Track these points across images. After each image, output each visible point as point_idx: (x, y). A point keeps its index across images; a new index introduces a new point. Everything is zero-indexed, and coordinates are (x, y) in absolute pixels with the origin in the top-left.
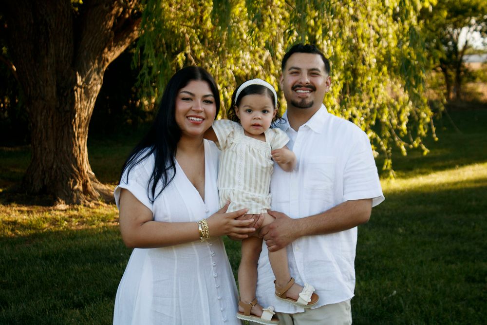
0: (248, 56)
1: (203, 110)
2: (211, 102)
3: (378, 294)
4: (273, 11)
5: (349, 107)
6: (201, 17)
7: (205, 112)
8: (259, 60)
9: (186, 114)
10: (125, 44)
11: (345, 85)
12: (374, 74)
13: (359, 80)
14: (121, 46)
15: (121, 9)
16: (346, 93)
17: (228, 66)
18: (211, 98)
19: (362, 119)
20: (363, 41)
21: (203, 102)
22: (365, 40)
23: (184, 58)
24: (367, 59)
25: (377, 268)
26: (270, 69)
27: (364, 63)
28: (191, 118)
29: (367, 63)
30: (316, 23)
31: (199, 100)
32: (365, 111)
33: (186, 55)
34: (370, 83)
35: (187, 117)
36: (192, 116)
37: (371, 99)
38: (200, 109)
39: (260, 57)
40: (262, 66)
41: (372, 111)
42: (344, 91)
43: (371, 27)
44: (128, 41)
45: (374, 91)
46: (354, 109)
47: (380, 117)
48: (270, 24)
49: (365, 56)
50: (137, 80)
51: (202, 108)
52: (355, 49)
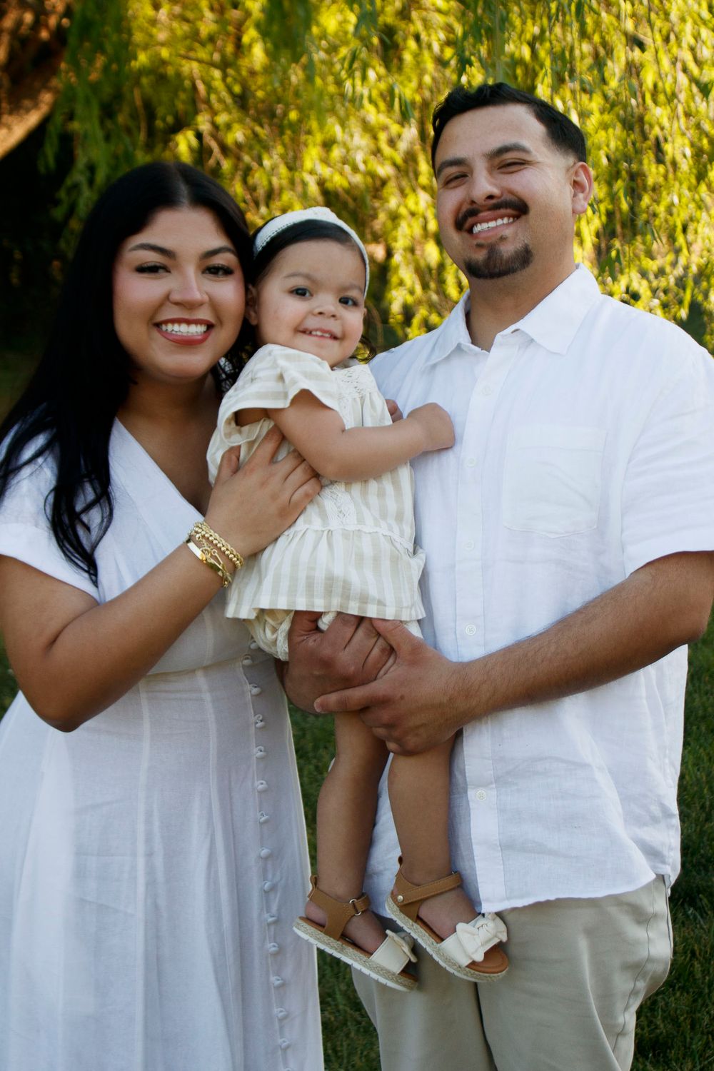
0: (360, 141)
1: (206, 298)
2: (227, 271)
3: (705, 791)
4: (426, 22)
5: (622, 272)
6: (239, 39)
7: (214, 306)
8: (387, 150)
9: (152, 318)
10: (36, 106)
11: (610, 215)
12: (685, 186)
13: (646, 200)
14: (28, 111)
15: (28, 17)
16: (613, 234)
17: (308, 164)
18: (227, 259)
19: (656, 302)
20: (655, 102)
21: (203, 272)
22: (662, 98)
23: (194, 142)
24: (668, 148)
25: (700, 713)
26: (417, 174)
27: (660, 157)
28: (170, 327)
29: (668, 158)
30: (534, 53)
31: (191, 271)
32: (663, 283)
33: (199, 136)
34: (675, 210)
35: (158, 325)
36: (173, 321)
37: (678, 252)
38: (197, 296)
39: (392, 143)
40: (395, 165)
41: (681, 283)
42: (607, 233)
43: (679, 65)
44: (47, 98)
45: (685, 229)
46: (635, 275)
47: (700, 298)
48: (417, 56)
49: (661, 139)
50: (57, 203)
51: (199, 290)
52: (634, 123)
